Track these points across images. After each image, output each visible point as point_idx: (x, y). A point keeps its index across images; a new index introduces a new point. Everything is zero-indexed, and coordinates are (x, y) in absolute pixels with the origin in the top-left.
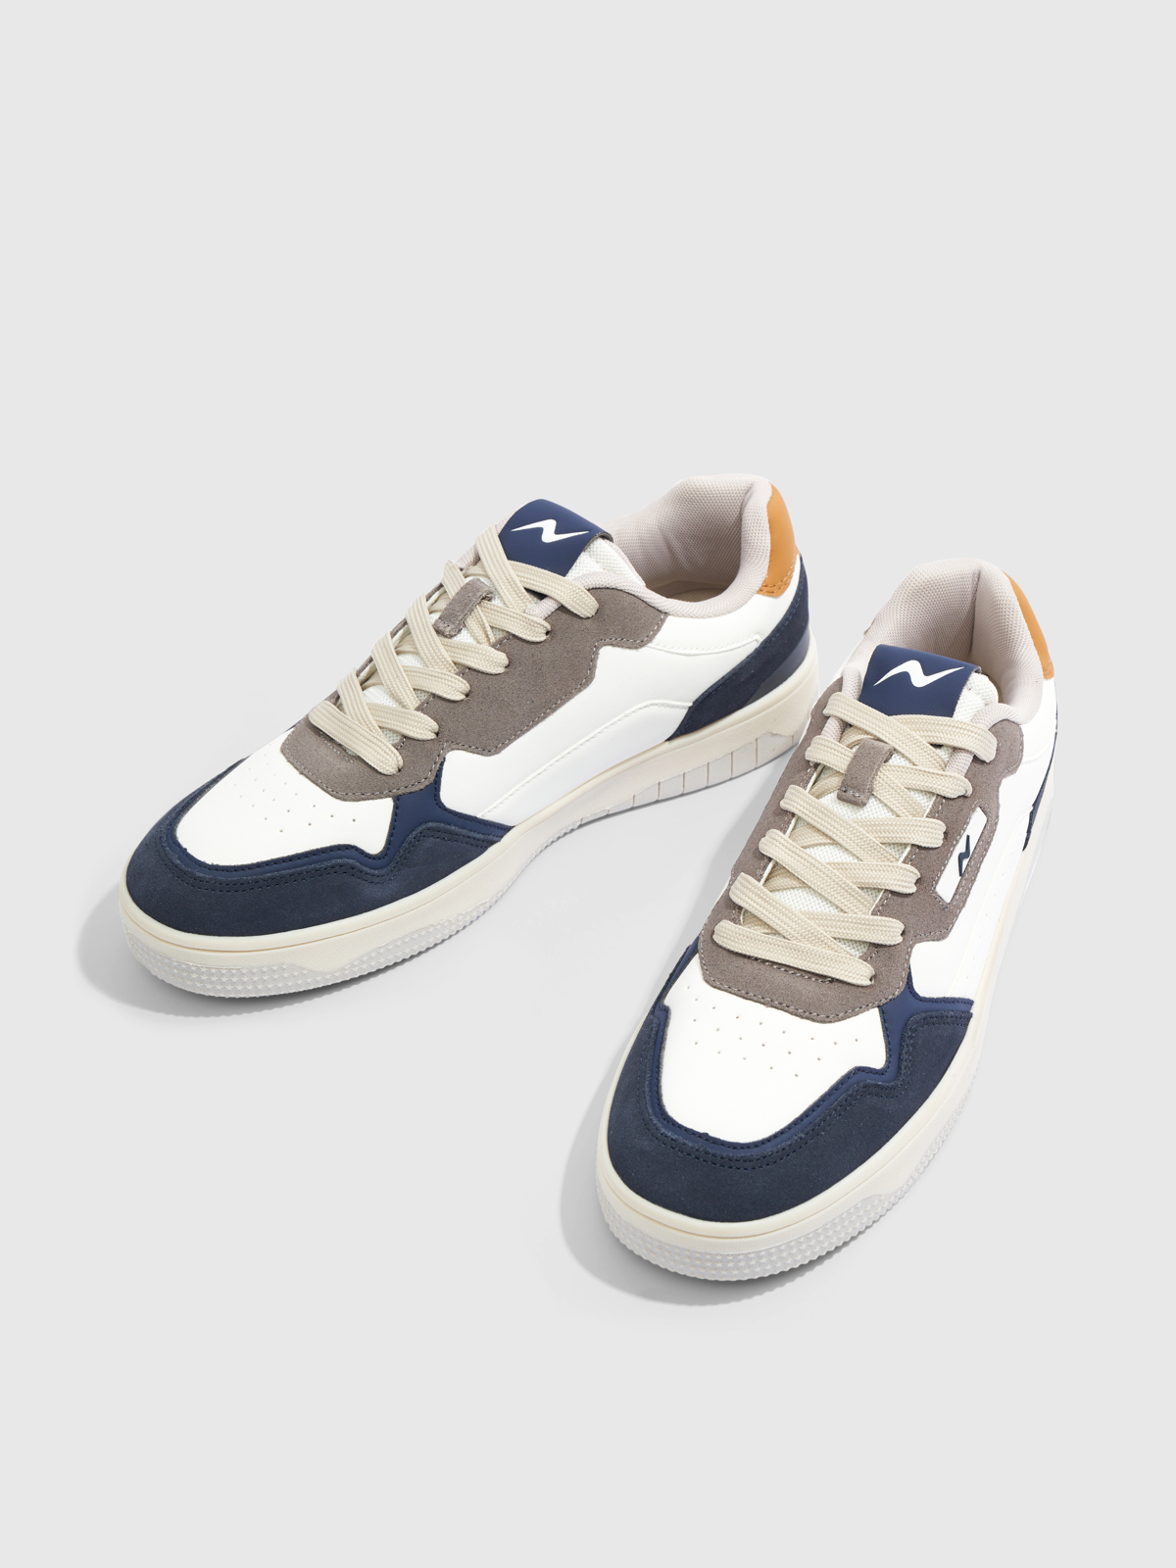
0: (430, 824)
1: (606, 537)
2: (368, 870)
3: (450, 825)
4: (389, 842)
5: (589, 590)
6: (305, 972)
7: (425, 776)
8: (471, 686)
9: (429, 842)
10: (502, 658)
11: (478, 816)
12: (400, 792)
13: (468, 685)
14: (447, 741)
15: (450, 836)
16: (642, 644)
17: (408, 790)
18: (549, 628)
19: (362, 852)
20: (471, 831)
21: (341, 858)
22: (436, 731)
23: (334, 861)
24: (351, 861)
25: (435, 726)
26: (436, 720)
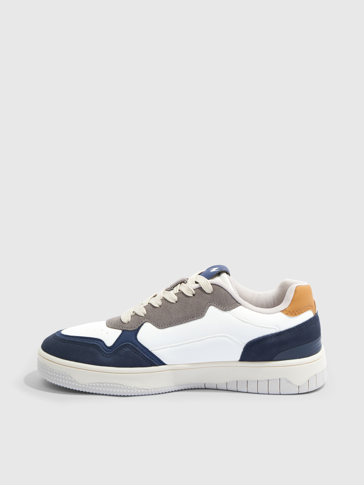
0: (130, 343)
1: (228, 273)
2: (103, 350)
3: (137, 347)
4: (114, 344)
5: (211, 284)
6: (73, 380)
7: (135, 326)
8: (162, 304)
9: (127, 349)
10: (176, 298)
11: (149, 350)
12: (124, 329)
13: (161, 303)
14: (147, 318)
15: (136, 351)
16: (225, 310)
17: (127, 329)
18: (194, 293)
19: (105, 344)
20: (144, 353)
21: (97, 343)
22: (145, 314)
23: (94, 343)
24: (99, 345)
25: (145, 312)
26: (147, 311)
